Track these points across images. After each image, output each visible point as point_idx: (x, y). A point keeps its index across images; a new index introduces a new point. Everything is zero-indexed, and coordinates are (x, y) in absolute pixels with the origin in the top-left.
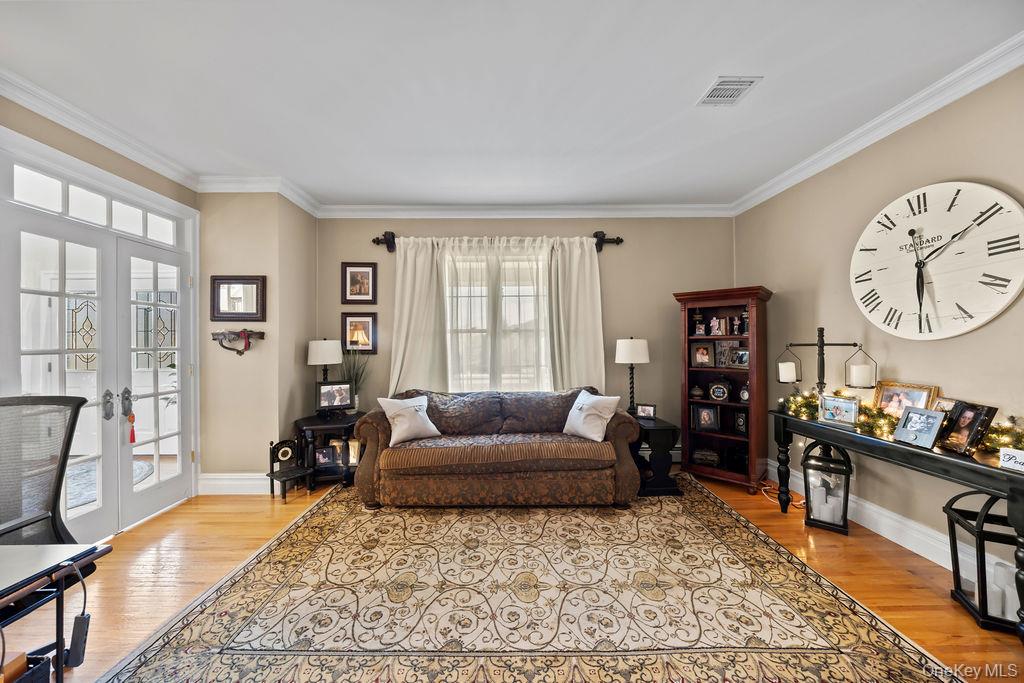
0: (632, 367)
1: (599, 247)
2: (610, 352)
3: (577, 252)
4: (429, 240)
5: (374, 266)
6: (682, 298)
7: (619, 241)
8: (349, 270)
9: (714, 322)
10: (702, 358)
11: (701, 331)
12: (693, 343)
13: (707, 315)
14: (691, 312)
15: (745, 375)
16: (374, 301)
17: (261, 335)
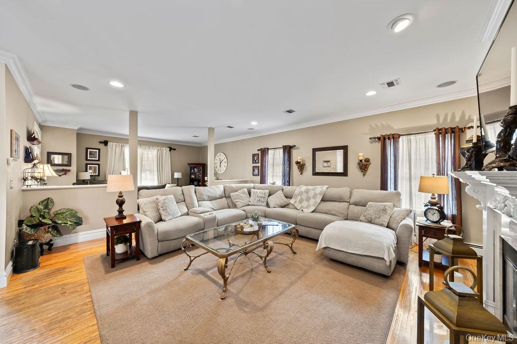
0: (178, 179)
1: (170, 150)
2: (173, 175)
3: (165, 151)
4: (121, 144)
5: (99, 150)
6: (189, 164)
7: (175, 149)
8: (89, 150)
9: (195, 169)
10: (193, 177)
11: (193, 171)
12: (191, 174)
13: (194, 168)
14: (191, 167)
15: (200, 179)
16: (99, 160)
17: (69, 171)
